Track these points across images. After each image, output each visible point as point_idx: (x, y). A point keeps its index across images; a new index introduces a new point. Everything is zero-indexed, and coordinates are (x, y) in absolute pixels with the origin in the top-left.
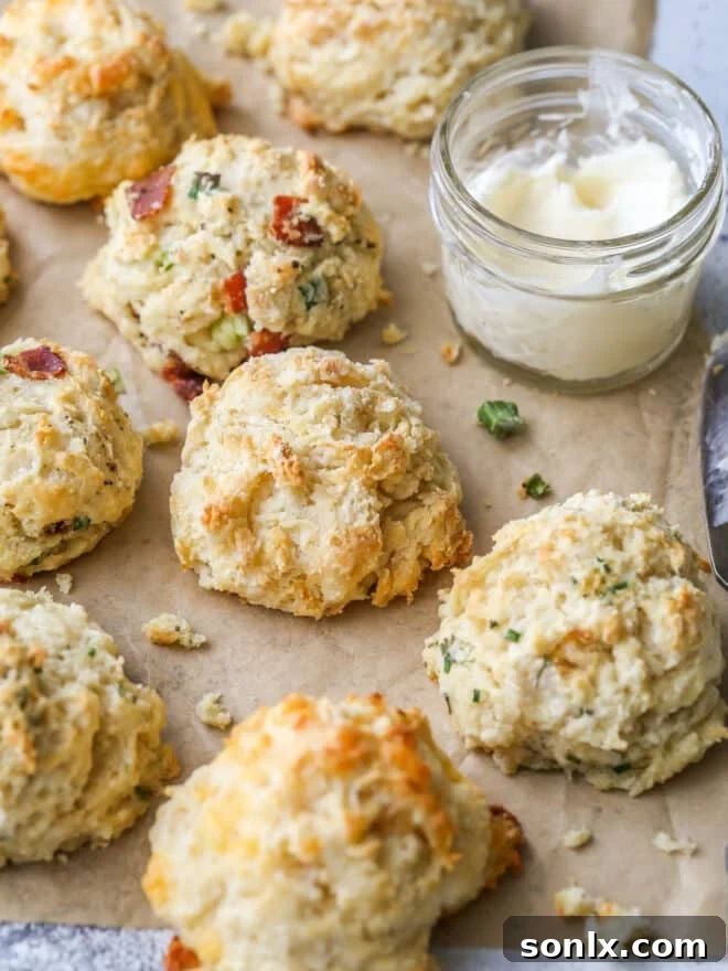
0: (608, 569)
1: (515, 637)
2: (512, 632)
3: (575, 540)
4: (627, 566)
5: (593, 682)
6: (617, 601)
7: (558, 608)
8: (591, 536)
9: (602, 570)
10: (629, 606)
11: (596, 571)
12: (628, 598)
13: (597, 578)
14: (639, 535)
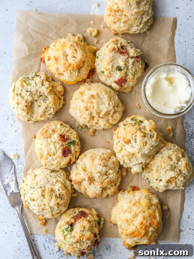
0: (172, 166)
1: (161, 180)
2: (160, 180)
3: (164, 163)
4: (174, 163)
5: (176, 182)
6: (175, 170)
7: (166, 173)
8: (167, 161)
9: (171, 167)
10: (178, 170)
11: (170, 167)
12: (177, 169)
13: (171, 168)
14: (173, 155)
